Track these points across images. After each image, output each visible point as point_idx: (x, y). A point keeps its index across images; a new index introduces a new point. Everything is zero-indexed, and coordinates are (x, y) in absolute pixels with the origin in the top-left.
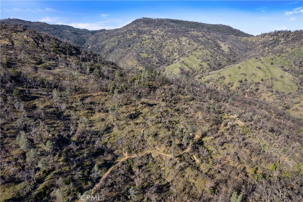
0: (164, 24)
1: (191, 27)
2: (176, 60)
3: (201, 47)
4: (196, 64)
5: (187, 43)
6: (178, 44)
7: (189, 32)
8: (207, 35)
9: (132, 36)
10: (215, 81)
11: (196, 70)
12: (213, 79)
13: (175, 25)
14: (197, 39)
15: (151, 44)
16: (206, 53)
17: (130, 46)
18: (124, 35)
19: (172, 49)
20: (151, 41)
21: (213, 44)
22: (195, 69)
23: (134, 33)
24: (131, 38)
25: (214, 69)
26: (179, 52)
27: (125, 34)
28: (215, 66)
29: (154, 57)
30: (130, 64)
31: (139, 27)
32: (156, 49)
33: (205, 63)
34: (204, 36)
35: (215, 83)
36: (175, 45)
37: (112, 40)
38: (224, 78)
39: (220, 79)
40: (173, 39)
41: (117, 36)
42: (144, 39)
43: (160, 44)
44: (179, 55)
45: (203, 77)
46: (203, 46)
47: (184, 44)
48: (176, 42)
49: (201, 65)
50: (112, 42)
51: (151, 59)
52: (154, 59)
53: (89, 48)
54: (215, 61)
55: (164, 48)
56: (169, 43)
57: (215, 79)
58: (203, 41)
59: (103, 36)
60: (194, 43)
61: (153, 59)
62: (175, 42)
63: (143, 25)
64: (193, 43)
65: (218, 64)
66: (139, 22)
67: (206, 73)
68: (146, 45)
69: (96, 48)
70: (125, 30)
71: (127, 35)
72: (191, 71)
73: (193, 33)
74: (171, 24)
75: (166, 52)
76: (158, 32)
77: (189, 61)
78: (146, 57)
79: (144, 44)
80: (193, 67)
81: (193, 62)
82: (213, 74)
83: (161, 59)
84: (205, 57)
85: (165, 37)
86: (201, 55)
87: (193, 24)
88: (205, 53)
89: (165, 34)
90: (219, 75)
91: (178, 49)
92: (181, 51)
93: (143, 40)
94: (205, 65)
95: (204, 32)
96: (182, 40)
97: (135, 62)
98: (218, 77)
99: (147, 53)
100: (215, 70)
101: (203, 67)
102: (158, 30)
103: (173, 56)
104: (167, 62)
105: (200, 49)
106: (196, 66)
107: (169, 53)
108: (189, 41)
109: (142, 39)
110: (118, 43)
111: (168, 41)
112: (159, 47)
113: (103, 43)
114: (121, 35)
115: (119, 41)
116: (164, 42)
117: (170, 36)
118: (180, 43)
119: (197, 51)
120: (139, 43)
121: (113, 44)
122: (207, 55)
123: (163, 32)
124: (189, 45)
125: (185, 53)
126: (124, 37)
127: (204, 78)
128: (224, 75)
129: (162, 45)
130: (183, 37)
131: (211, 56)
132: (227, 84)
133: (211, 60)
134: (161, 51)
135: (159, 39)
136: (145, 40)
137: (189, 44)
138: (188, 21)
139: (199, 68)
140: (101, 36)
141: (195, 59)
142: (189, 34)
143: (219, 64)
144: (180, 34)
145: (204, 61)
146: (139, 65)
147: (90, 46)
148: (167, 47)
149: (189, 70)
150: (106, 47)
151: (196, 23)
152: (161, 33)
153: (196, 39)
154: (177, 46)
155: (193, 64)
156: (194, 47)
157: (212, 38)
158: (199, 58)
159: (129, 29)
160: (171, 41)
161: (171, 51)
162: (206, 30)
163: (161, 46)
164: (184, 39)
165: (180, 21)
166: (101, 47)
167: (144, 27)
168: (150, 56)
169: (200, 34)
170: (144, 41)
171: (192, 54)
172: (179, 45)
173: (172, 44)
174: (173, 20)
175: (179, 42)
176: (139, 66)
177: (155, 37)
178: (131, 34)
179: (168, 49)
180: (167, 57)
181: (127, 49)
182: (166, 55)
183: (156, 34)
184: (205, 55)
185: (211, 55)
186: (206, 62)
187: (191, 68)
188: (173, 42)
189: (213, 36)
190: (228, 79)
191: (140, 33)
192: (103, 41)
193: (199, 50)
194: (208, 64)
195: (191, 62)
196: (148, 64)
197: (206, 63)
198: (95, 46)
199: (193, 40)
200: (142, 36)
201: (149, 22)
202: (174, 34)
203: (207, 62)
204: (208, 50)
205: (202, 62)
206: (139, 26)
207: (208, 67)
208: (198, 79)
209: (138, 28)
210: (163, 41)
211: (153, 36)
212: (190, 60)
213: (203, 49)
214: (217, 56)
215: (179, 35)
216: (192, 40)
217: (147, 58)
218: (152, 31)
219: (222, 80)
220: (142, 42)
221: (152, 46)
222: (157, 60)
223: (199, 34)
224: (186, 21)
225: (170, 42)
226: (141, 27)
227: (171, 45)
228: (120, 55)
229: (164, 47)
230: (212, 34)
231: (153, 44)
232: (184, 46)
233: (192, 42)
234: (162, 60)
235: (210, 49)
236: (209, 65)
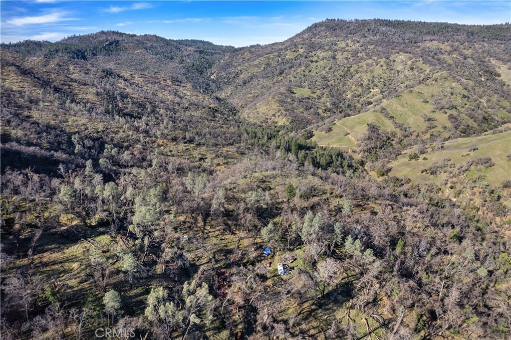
0: (366, 30)
1: (428, 33)
2: (371, 103)
3: (439, 74)
4: (417, 117)
5: (407, 67)
6: (384, 68)
7: (419, 44)
8: (464, 49)
9: (296, 54)
10: (456, 171)
11: (415, 131)
12: (450, 163)
13: (391, 31)
14: (436, 57)
15: (327, 69)
16: (452, 88)
17: (281, 73)
18: (280, 53)
19: (369, 80)
20: (328, 62)
21: (477, 69)
22: (411, 130)
23: (302, 48)
24: (292, 57)
25: (466, 132)
26: (385, 85)
27: (283, 51)
28: (471, 122)
29: (325, 96)
30: (263, 111)
31: (315, 38)
32: (334, 80)
33: (444, 115)
34: (455, 50)
35: (455, 179)
36: (378, 71)
37: (256, 62)
38: (488, 163)
39: (472, 167)
40: (376, 58)
41: (266, 56)
42: (315, 59)
43: (346, 69)
44: (382, 92)
45: (424, 155)
46: (445, 73)
47: (400, 67)
48: (382, 63)
49: (429, 120)
50: (256, 66)
51: (317, 100)
52: (322, 100)
53: (212, 77)
54: (474, 110)
55: (352, 76)
56: (365, 66)
57: (458, 166)
58: (451, 62)
59: (244, 56)
60: (424, 65)
61: (320, 101)
62: (379, 65)
63: (323, 33)
64: (420, 67)
65: (481, 117)
66: (317, 28)
67: (434, 144)
68: (316, 71)
69: (225, 78)
70: (287, 44)
71: (287, 52)
72: (399, 133)
73: (428, 44)
74: (383, 29)
75: (354, 86)
76: (347, 45)
77: (400, 108)
78: (306, 96)
79: (314, 68)
80: (409, 124)
81: (410, 110)
82: (457, 147)
83: (338, 101)
84: (446, 99)
85: (359, 55)
86: (435, 93)
87: (434, 27)
88: (449, 89)
89: (363, 48)
90: (472, 153)
91: (382, 80)
92: (390, 85)
93: (312, 62)
94: (442, 118)
95: (457, 43)
96: (396, 59)
97: (274, 107)
98: (469, 159)
99: (310, 88)
100: (468, 136)
101: (435, 123)
102: (349, 42)
103: (369, 96)
104: (349, 109)
105: (436, 80)
106: (415, 122)
107: (360, 90)
108: (413, 62)
109: (311, 59)
110: (264, 68)
111: (363, 64)
112: (341, 76)
113: (238, 68)
114: (275, 54)
115: (268, 65)
116: (356, 64)
117: (372, 52)
118: (390, 67)
119: (428, 85)
120: (303, 68)
121: (256, 70)
122: (452, 94)
123: (358, 44)
124: (410, 71)
125: (397, 88)
126: (279, 56)
127: (425, 159)
128: (489, 155)
129: (350, 70)
130: (401, 53)
131: (464, 96)
132: (496, 185)
133: (463, 107)
134: (344, 84)
135: (347, 59)
136: (317, 62)
137: (412, 69)
138: (424, 22)
139: (424, 125)
140: (240, 55)
141: (418, 102)
142: (419, 47)
143: (484, 118)
144: (396, 48)
145: (442, 108)
146: (279, 114)
147: (214, 75)
148: (358, 76)
149: (394, 129)
150: (242, 76)
151: (442, 24)
152: (354, 47)
153: (433, 57)
154: (380, 72)
155: (410, 116)
156: (422, 75)
157: (476, 55)
158: (428, 102)
159: (295, 41)
160: (370, 61)
161: (365, 83)
162: (462, 37)
163: (347, 74)
164: (402, 57)
165: (406, 22)
166: (233, 76)
167: (326, 37)
168: (315, 95)
169: (446, 47)
170: (315, 63)
171: (411, 92)
172: (387, 71)
173: (371, 68)
174: (390, 21)
175: (387, 64)
176: (279, 116)
177: (339, 56)
178: (295, 51)
179: (359, 79)
180: (353, 96)
181: (275, 80)
182: (353, 94)
183: (343, 48)
184: (446, 94)
185: (466, 94)
186: (447, 111)
187: (400, 126)
188: (374, 64)
189: (480, 51)
190: (503, 167)
191: (312, 47)
192: (239, 65)
193: (434, 82)
194: (451, 117)
195: (406, 110)
196: (302, 113)
197: (447, 115)
198: (223, 74)
199: (423, 60)
200: (314, 53)
201: (336, 28)
202: (382, 47)
203: (449, 112)
204: (458, 81)
205: (433, 112)
206: (315, 35)
207: (449, 124)
208: (408, 158)
209: (313, 39)
210: (354, 62)
211: (336, 53)
212: (403, 106)
213: (443, 80)
214: (481, 98)
215: (393, 49)
216: (421, 59)
217: (309, 98)
218: (338, 43)
219: (480, 170)
220: (309, 65)
221: (327, 72)
222: (328, 104)
223: (442, 46)
224: (420, 23)
225: (367, 65)
226: (318, 38)
227: (368, 70)
228: (257, 91)
229: (353, 74)
230: (476, 46)
231: (330, 69)
232: (398, 72)
233: (420, 64)
234: (341, 105)
235: (464, 80)
236: (454, 120)
